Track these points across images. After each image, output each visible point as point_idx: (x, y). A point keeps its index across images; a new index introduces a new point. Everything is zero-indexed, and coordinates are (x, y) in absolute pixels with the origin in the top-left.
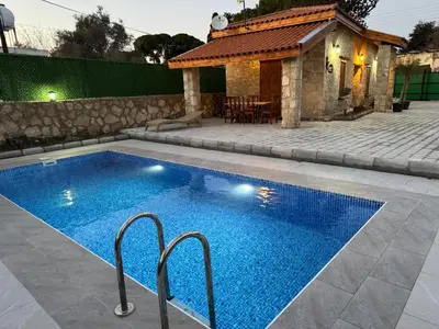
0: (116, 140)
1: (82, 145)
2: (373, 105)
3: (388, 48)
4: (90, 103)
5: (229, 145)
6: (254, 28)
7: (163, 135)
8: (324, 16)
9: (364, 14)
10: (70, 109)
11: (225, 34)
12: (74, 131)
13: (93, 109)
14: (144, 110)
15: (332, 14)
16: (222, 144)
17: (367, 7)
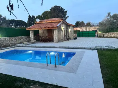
0: (14, 47)
1: (6, 49)
2: (70, 38)
3: (72, 27)
4: (7, 38)
5: (46, 46)
6: (46, 22)
7: (28, 45)
8: (60, 21)
9: (66, 19)
10: (2, 40)
11: (39, 23)
12: (3, 45)
13: (8, 40)
14: (20, 40)
15: (62, 20)
16: (44, 46)
17: (67, 18)
